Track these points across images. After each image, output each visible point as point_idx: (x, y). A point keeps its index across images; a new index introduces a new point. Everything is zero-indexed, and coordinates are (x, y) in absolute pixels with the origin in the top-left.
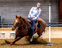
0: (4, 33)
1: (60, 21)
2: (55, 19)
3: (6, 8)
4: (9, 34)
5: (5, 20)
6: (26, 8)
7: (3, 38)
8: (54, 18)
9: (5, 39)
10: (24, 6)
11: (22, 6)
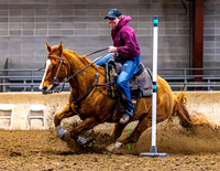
0: (10, 111)
1: (194, 72)
2: (178, 63)
3: (19, 27)
4: (26, 114)
5: (12, 66)
6: (85, 26)
7: (6, 128)
8: (175, 61)
9: (10, 128)
10: (77, 19)
11: (71, 19)
